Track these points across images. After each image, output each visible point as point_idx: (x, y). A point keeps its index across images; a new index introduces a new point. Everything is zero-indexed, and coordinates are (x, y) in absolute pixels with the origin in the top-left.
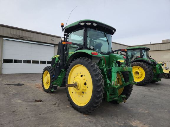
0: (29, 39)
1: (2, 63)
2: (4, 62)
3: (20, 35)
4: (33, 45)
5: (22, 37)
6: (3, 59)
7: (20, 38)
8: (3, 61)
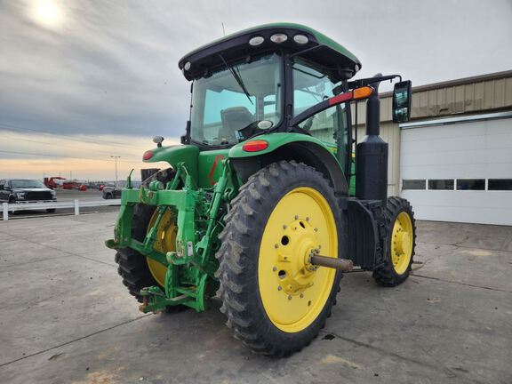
0: (469, 109)
1: (400, 189)
2: (403, 188)
3: (439, 103)
4: (489, 123)
5: (446, 109)
6: (401, 181)
7: (442, 113)
8: (401, 185)
